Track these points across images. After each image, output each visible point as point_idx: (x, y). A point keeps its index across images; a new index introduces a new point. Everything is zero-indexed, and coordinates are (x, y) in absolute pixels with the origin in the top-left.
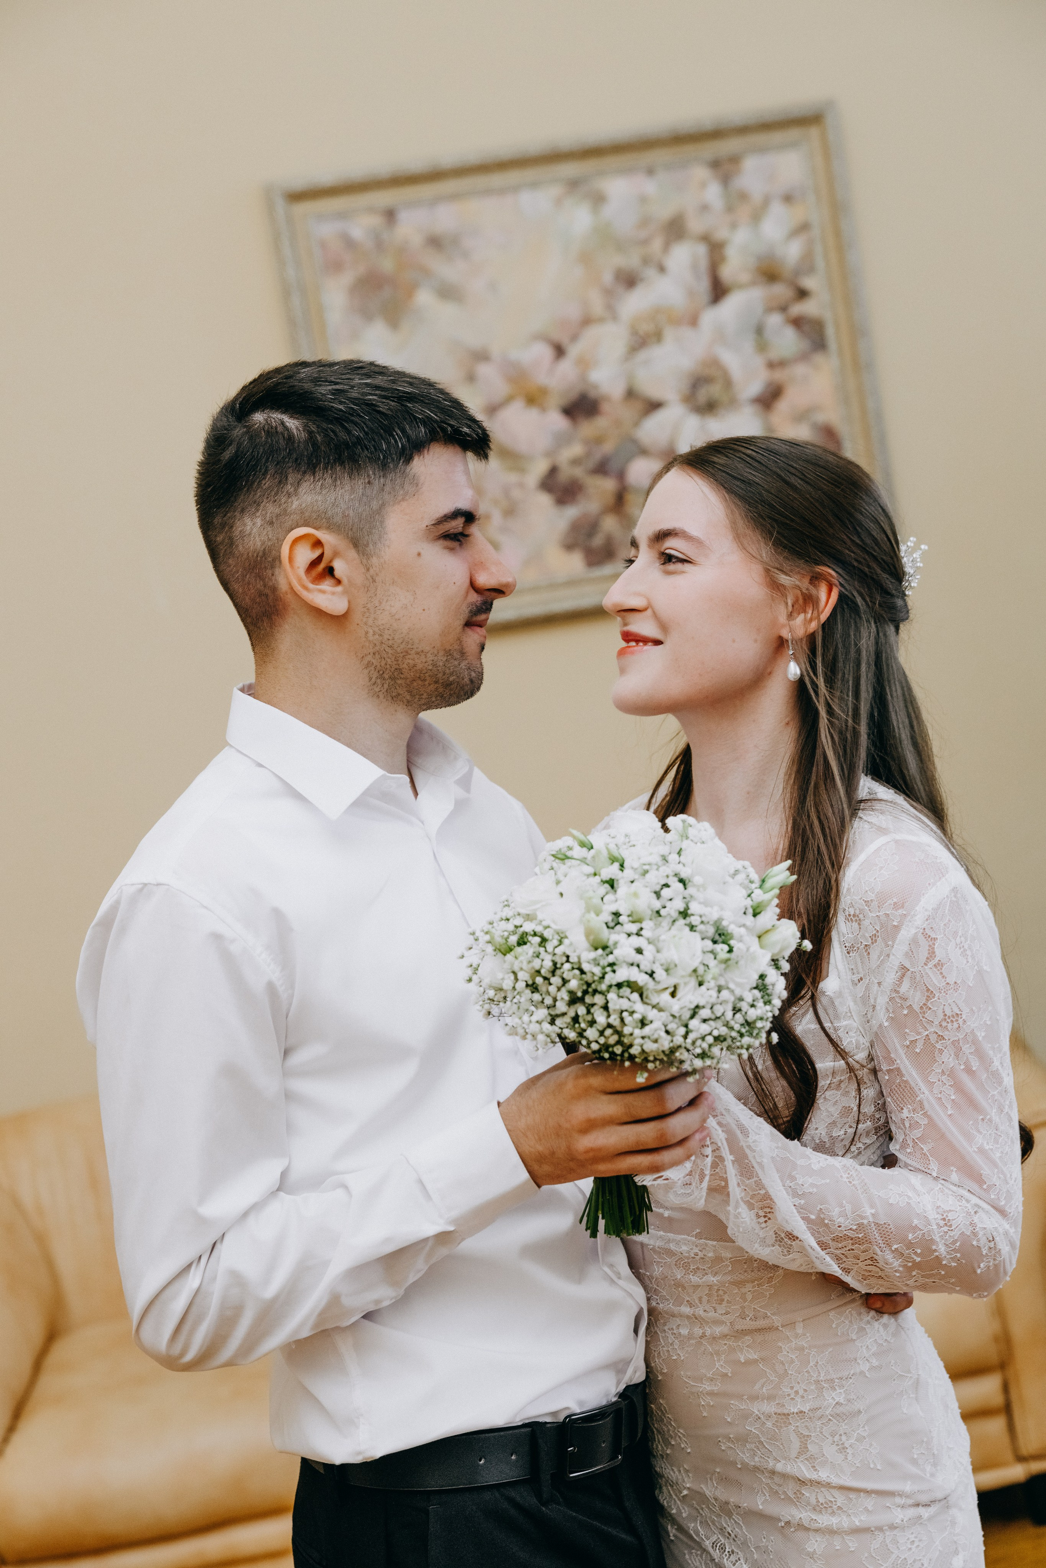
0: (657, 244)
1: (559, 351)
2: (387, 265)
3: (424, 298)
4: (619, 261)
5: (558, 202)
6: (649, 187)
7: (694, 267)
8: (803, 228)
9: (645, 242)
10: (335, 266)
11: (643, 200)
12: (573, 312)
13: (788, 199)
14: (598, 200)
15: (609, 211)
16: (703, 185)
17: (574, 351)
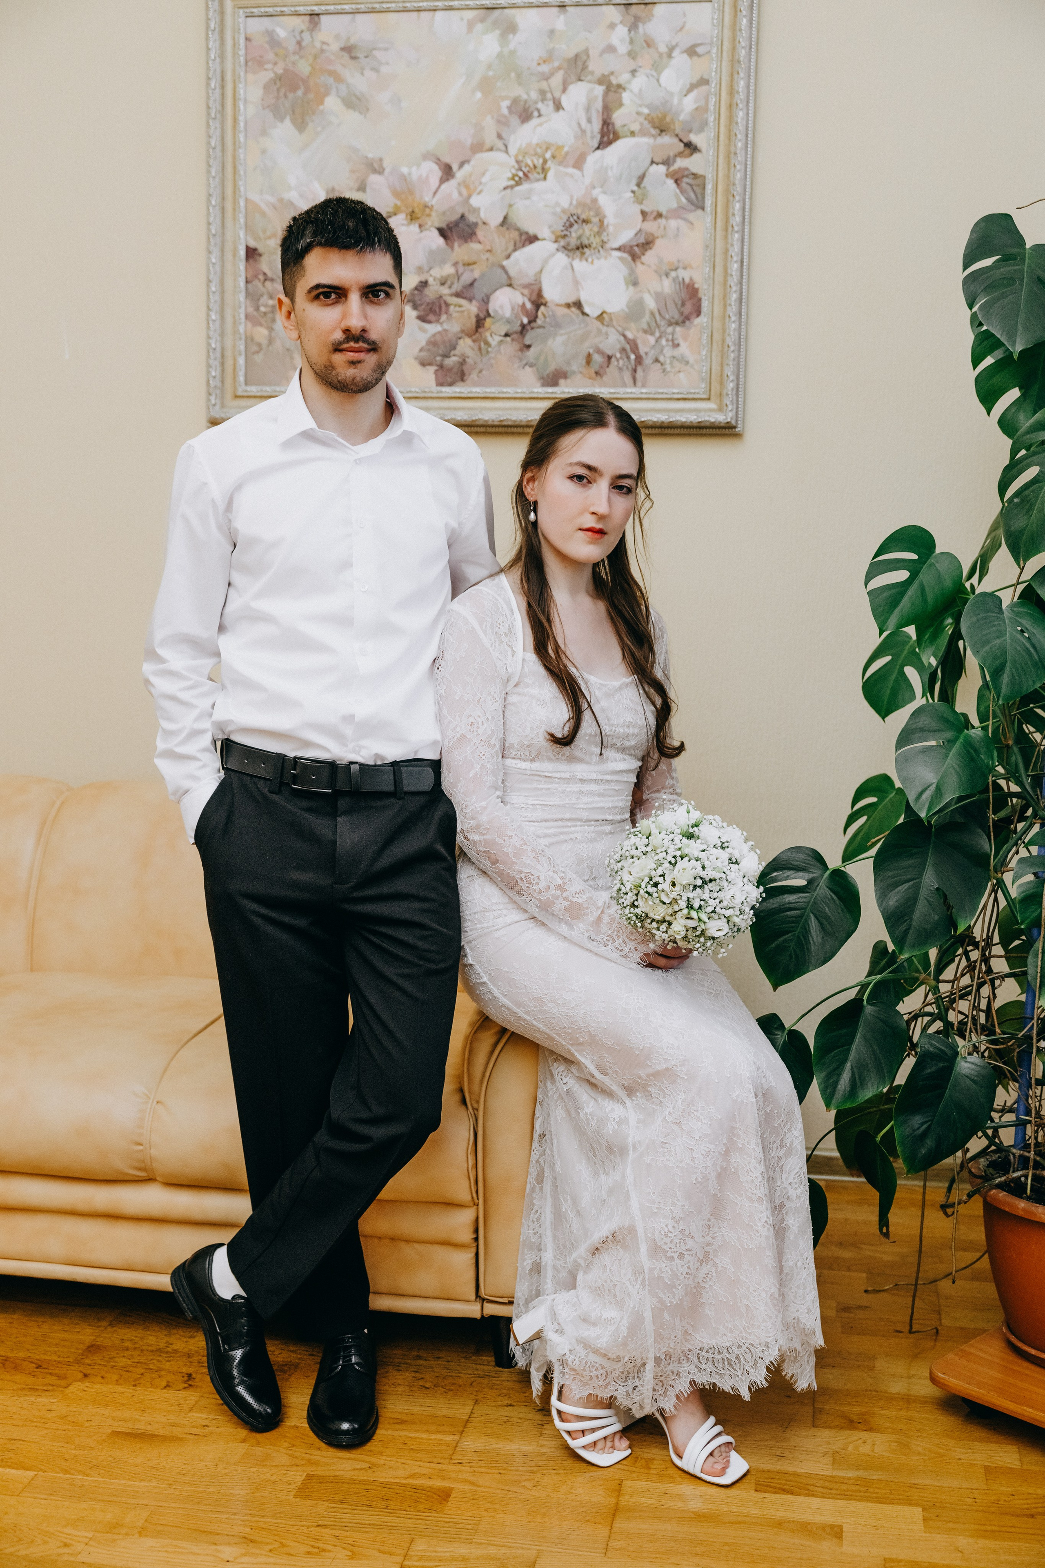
0: (557, 80)
1: (448, 172)
2: (304, 68)
3: (332, 103)
4: (518, 91)
5: (471, 25)
6: (560, 21)
7: (588, 109)
8: (704, 81)
9: (546, 78)
10: (255, 62)
11: (552, 32)
12: (467, 137)
13: (691, 52)
14: (511, 28)
15: (514, 41)
16: (612, 26)
17: (460, 175)
